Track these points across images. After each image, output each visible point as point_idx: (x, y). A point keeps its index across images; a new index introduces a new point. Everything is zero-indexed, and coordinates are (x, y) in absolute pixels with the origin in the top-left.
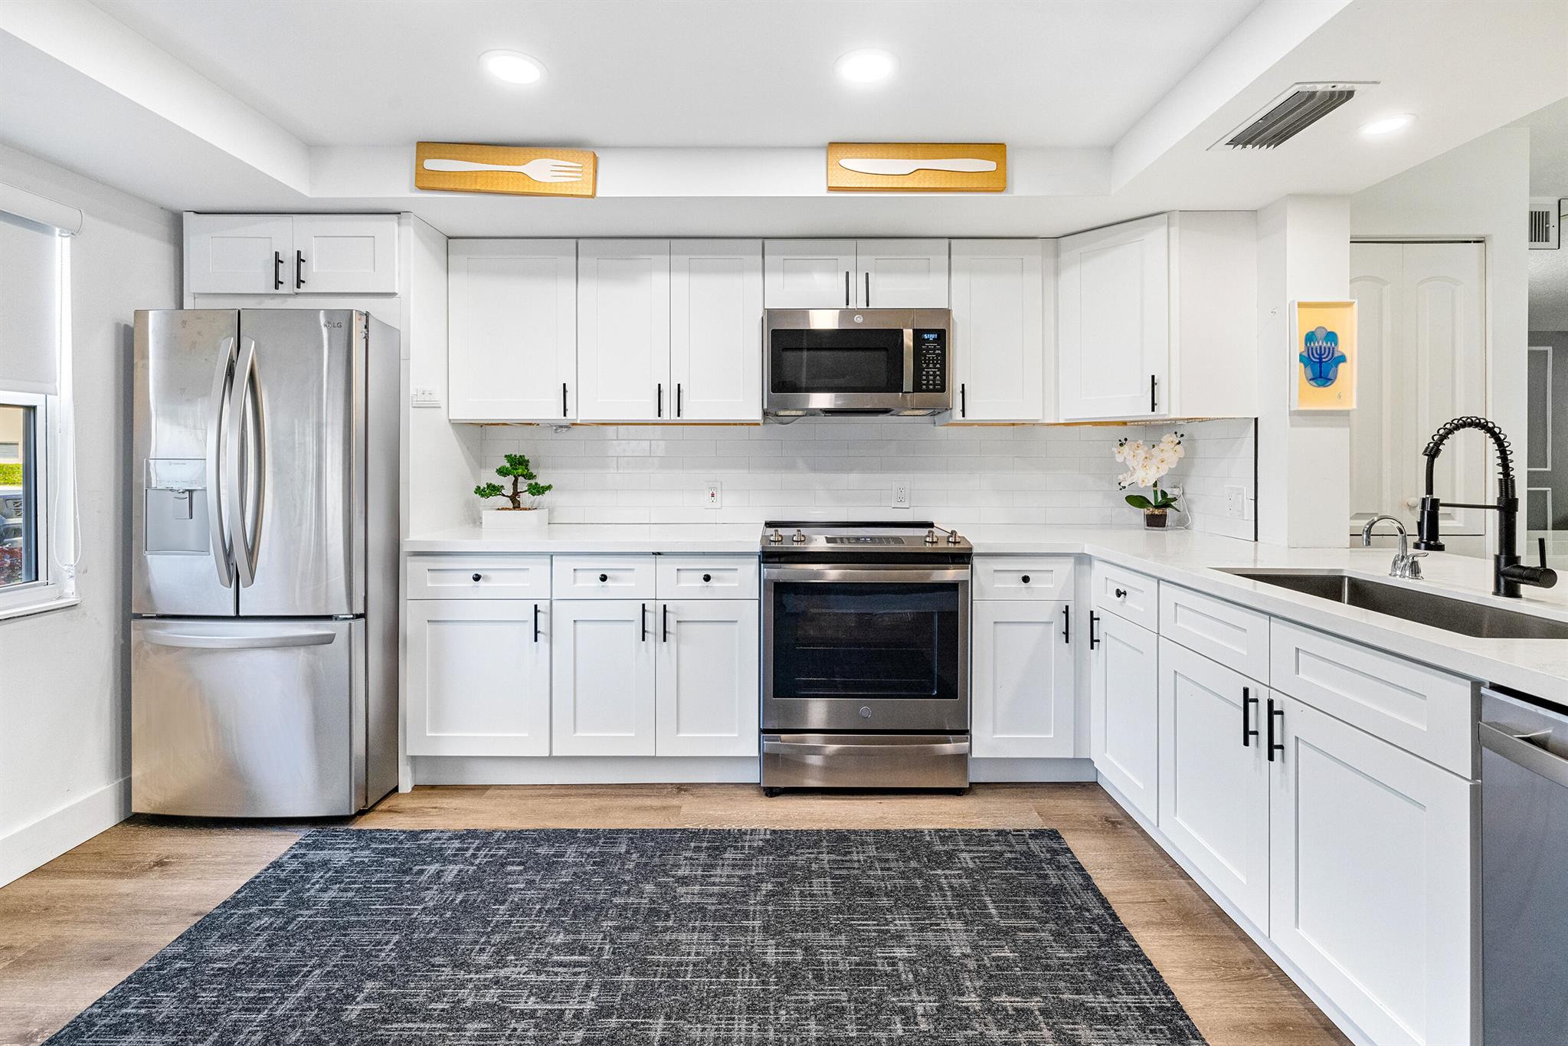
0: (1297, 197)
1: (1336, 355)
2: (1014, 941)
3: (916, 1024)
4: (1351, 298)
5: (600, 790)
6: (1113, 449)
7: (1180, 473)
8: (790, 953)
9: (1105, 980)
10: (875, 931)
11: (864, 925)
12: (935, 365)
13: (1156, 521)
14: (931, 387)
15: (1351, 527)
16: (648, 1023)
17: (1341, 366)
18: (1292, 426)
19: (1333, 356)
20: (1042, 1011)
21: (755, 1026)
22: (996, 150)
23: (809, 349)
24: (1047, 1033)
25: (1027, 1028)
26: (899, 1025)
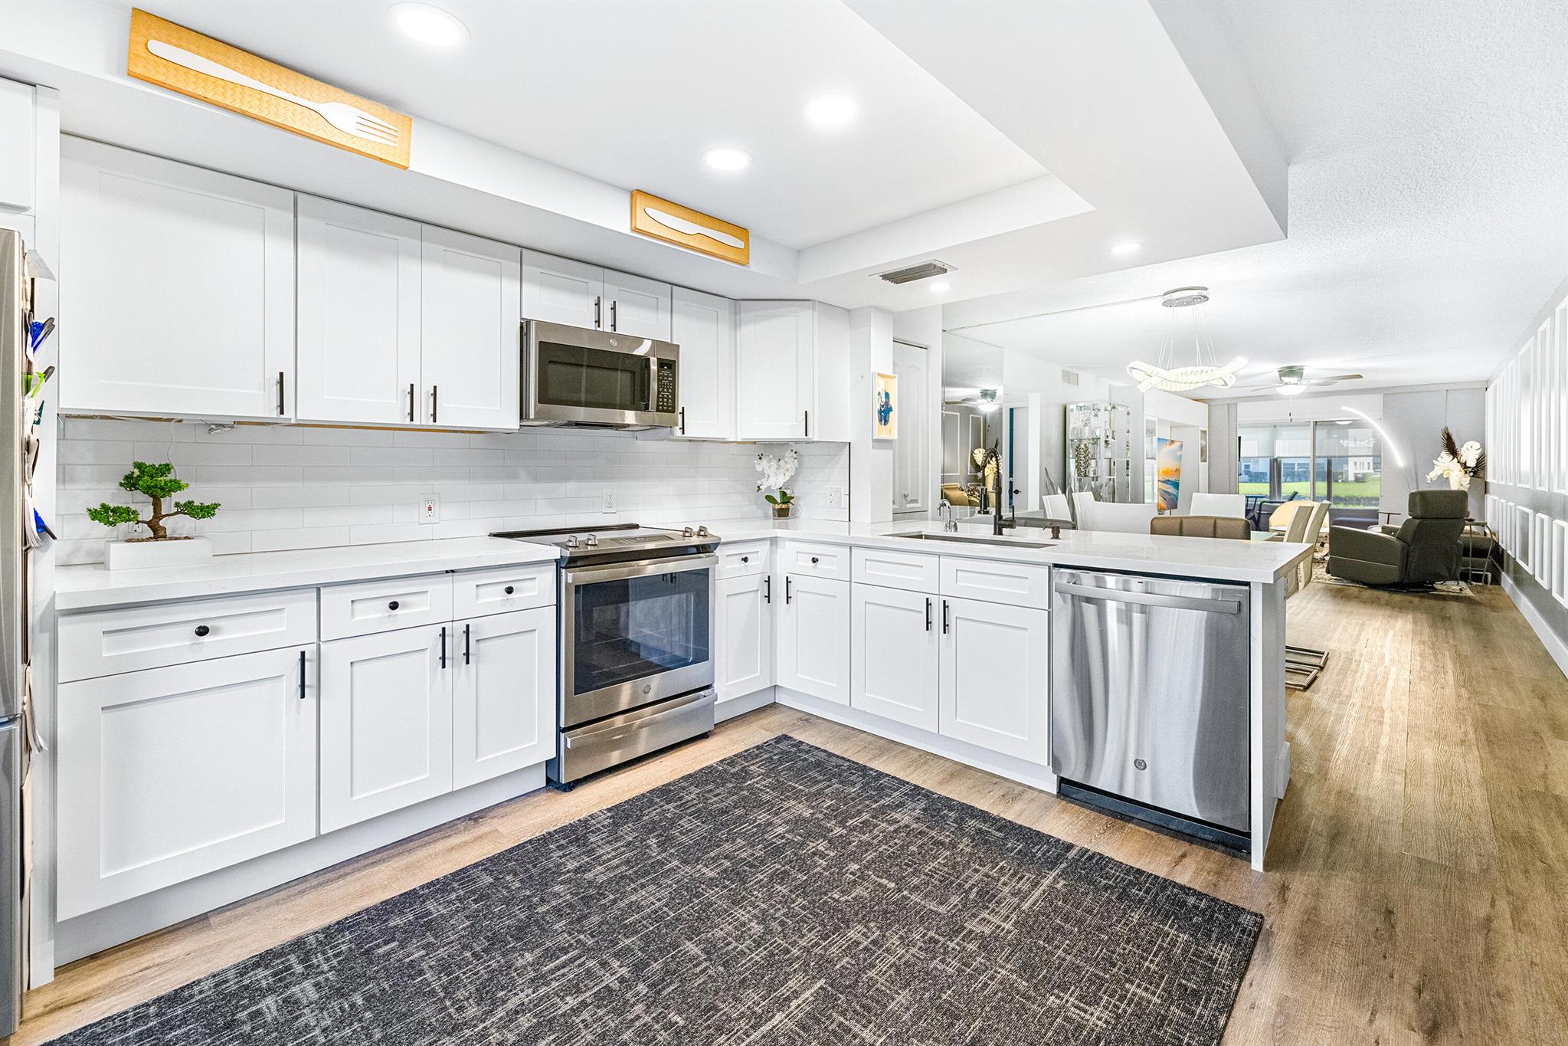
0: (876, 308)
2: (826, 795)
3: (828, 855)
4: (894, 373)
5: (380, 855)
6: (755, 462)
7: (793, 480)
8: (719, 865)
9: (881, 791)
10: (754, 827)
11: (743, 828)
12: (668, 389)
13: (783, 513)
14: (665, 408)
15: (893, 509)
16: (681, 950)
17: (891, 413)
18: (873, 448)
20: (872, 817)
21: (749, 908)
22: (742, 232)
23: (588, 366)
24: (884, 825)
25: (874, 828)
26: (821, 861)
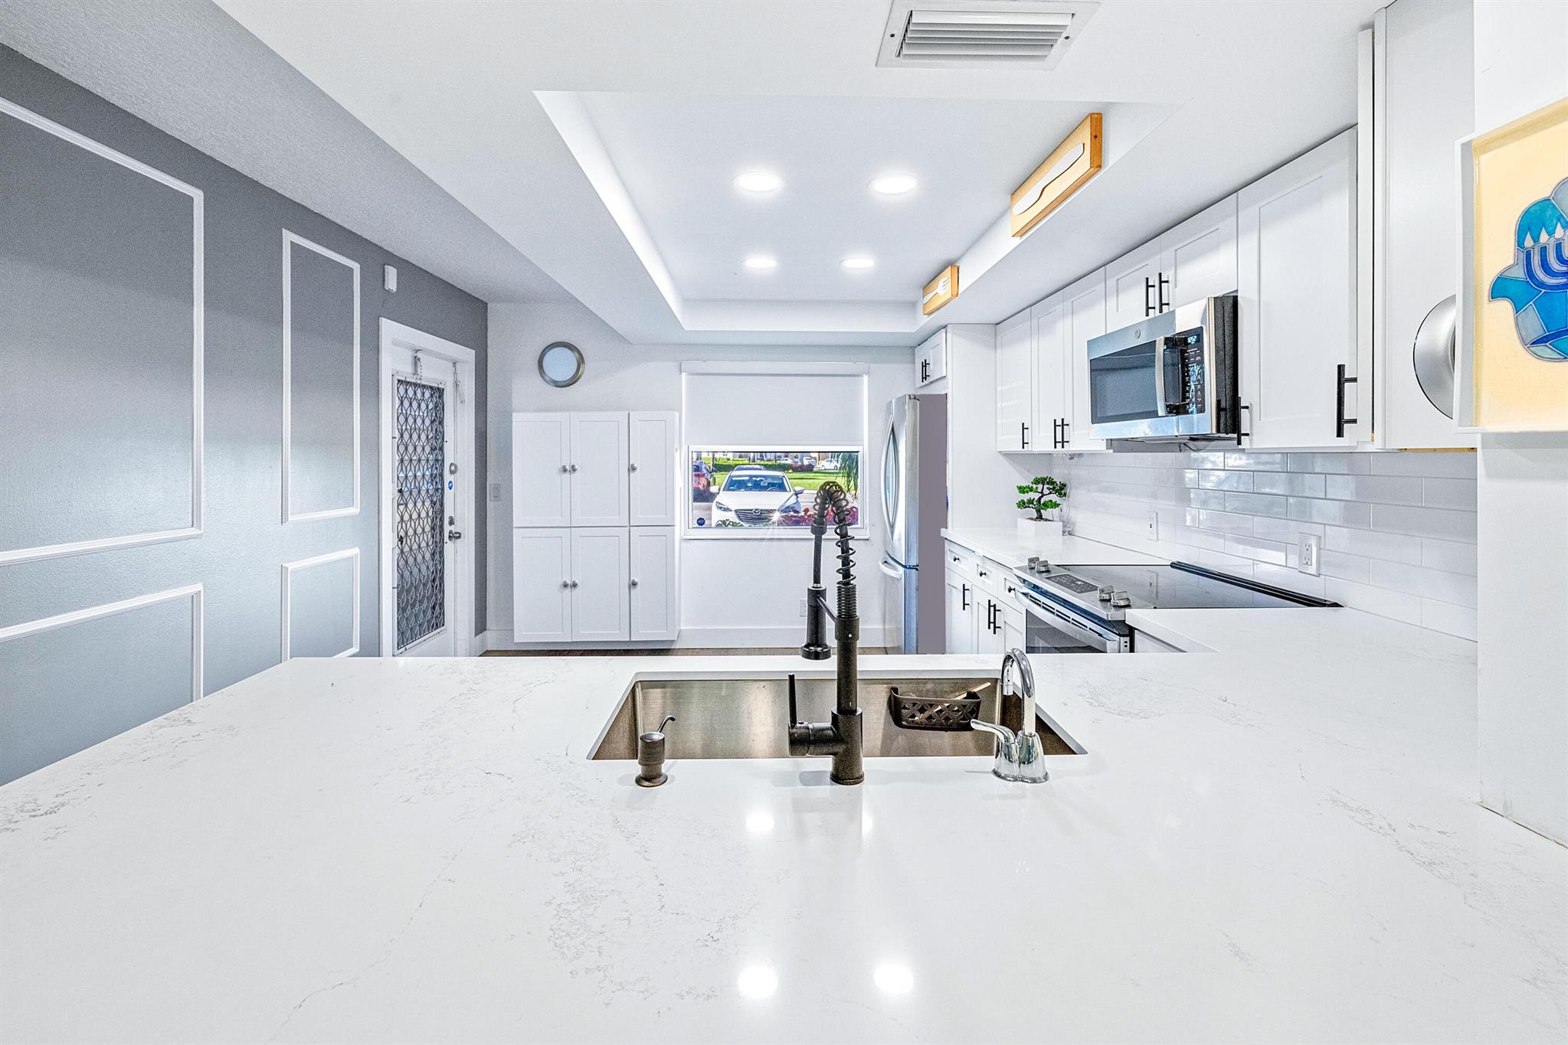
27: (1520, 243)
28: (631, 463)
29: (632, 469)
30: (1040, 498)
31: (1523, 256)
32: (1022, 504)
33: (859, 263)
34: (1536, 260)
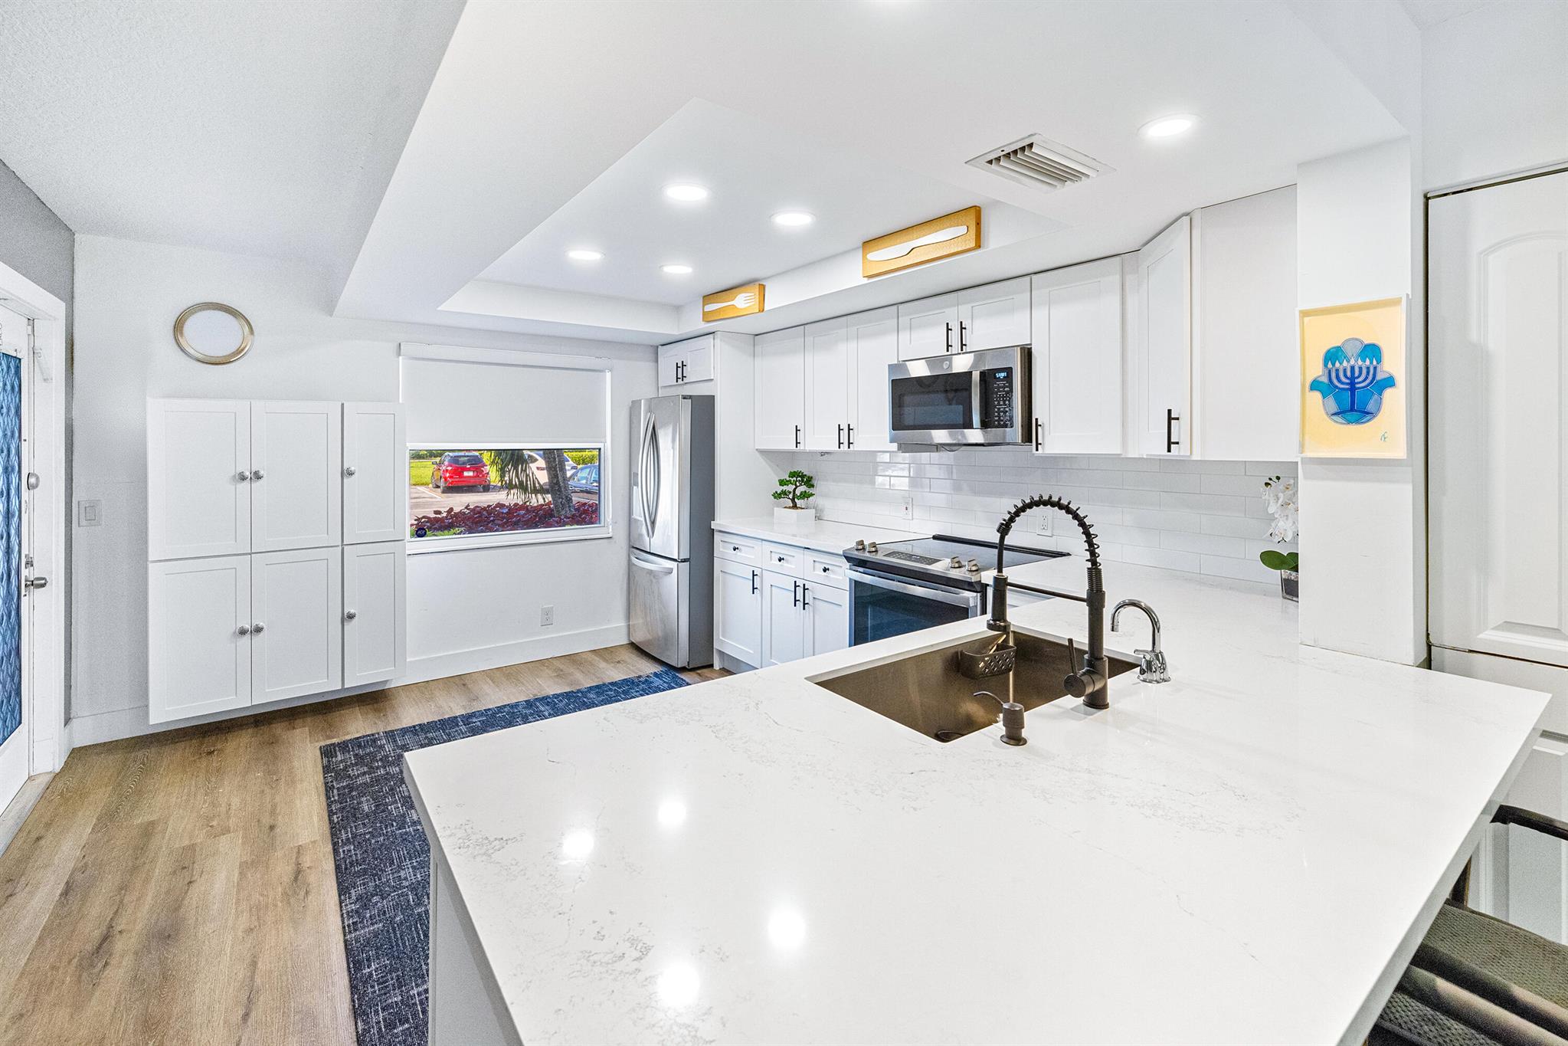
1: (1379, 377)
12: (1005, 401)
14: (1003, 423)
17: (1388, 393)
19: (1374, 378)
22: (968, 213)
27: (1326, 365)
28: (345, 468)
29: (347, 473)
30: (795, 490)
31: (1327, 372)
32: (778, 496)
33: (678, 270)
34: (1333, 375)
